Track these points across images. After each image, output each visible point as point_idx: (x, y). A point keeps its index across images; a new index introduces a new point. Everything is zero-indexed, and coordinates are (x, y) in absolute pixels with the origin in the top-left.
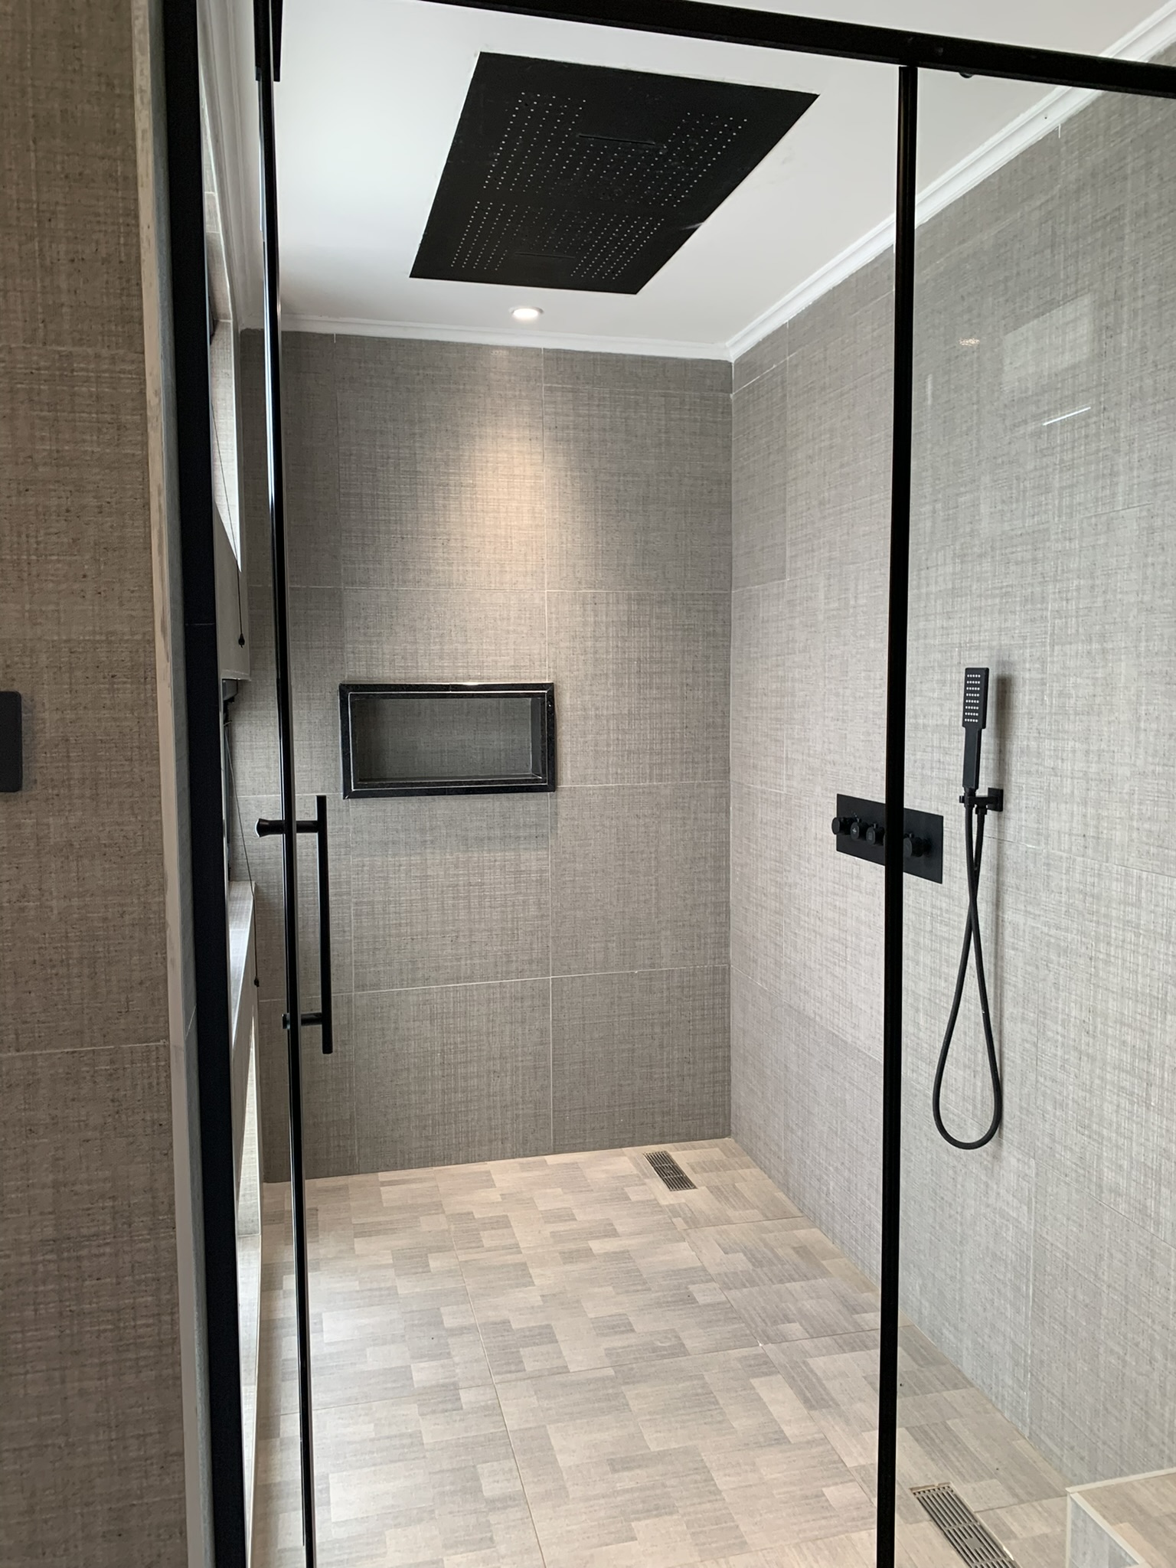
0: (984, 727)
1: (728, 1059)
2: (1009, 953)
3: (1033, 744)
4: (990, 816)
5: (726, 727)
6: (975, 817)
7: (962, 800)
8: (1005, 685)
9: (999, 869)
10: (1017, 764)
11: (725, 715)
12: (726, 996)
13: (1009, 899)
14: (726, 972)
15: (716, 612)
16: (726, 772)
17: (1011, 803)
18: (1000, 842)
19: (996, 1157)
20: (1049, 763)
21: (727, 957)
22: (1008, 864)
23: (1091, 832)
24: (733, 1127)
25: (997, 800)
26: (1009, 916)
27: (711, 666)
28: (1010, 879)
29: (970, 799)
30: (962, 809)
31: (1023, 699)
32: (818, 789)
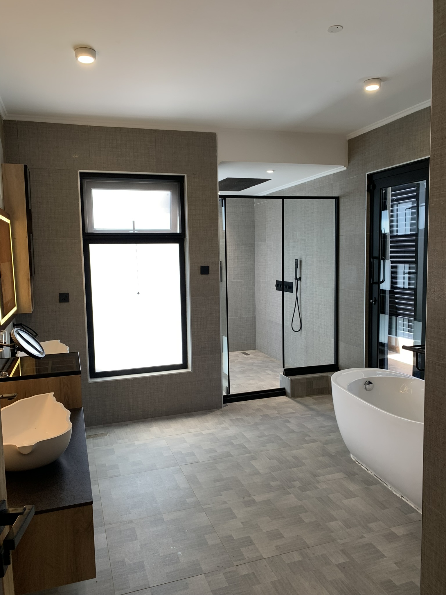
0: (298, 268)
1: (255, 334)
2: (302, 302)
3: (304, 270)
4: (299, 281)
5: (254, 269)
6: (297, 282)
7: (295, 279)
8: (301, 261)
9: (300, 289)
10: (302, 273)
11: (254, 267)
12: (255, 322)
13: (302, 294)
14: (255, 317)
15: (252, 247)
16: (255, 278)
17: (302, 279)
18: (301, 285)
19: (301, 333)
20: (306, 273)
21: (255, 315)
22: (302, 288)
23: (311, 282)
24: (257, 348)
25: (300, 279)
26: (302, 296)
27: (251, 257)
28: (302, 291)
29: (296, 279)
30: (295, 280)
31: (303, 264)
32: (273, 280)
